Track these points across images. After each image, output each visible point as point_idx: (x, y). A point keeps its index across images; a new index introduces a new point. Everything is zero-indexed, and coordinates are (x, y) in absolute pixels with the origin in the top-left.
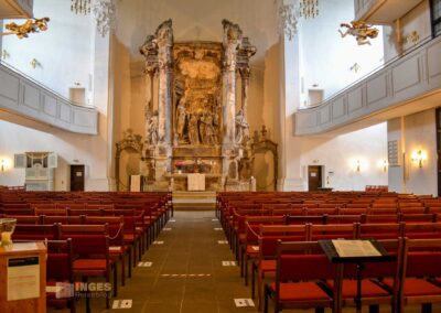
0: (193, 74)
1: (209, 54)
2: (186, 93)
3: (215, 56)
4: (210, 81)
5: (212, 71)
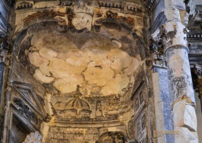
0: (68, 83)
1: (110, 22)
2: (45, 128)
3: (126, 26)
4: (113, 100)
5: (120, 73)
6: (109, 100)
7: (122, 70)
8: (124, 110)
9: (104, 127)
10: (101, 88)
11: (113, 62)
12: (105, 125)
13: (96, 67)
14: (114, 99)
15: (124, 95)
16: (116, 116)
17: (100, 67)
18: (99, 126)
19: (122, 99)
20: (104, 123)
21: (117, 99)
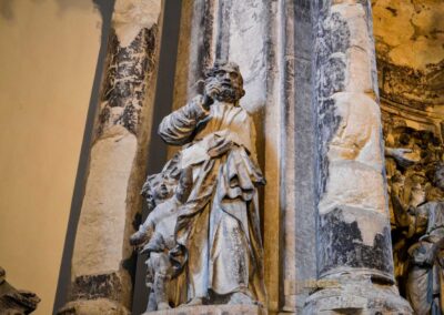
5: (426, 37)
6: (403, 74)
7: (431, 33)
8: (430, 100)
9: (400, 116)
10: (390, 48)
11: (418, 12)
12: (403, 114)
13: (388, 8)
14: (410, 76)
15: (429, 76)
16: (423, 106)
17: (394, 12)
18: (393, 111)
19: (423, 80)
20: (402, 110)
21: (416, 78)
